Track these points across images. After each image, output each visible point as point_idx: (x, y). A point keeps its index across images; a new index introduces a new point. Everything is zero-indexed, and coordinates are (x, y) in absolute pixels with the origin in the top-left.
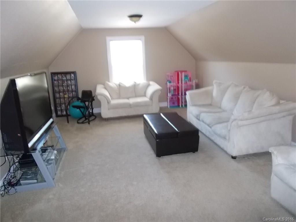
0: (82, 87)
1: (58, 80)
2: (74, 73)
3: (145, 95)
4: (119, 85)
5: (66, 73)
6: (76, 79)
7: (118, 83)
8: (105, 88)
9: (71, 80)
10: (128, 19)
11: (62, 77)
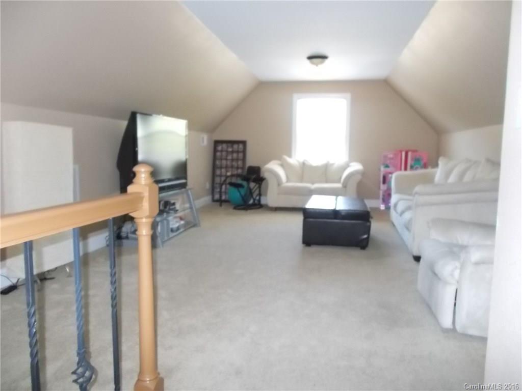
0: (251, 161)
1: (222, 151)
2: (244, 143)
3: (339, 181)
4: (304, 164)
5: (232, 143)
6: (244, 152)
7: (301, 160)
8: (282, 165)
9: (238, 152)
10: (308, 62)
11: (228, 147)
